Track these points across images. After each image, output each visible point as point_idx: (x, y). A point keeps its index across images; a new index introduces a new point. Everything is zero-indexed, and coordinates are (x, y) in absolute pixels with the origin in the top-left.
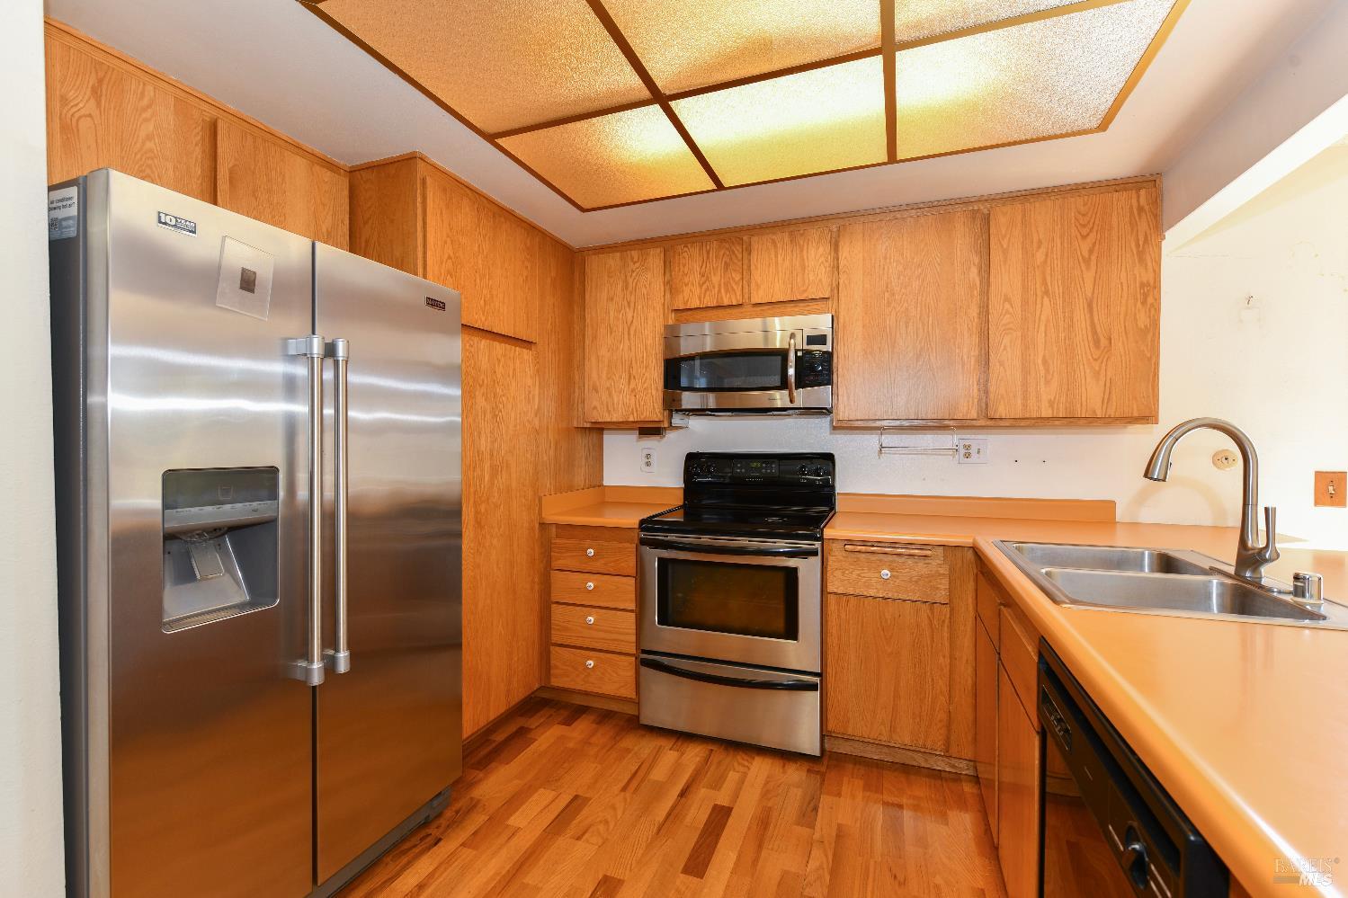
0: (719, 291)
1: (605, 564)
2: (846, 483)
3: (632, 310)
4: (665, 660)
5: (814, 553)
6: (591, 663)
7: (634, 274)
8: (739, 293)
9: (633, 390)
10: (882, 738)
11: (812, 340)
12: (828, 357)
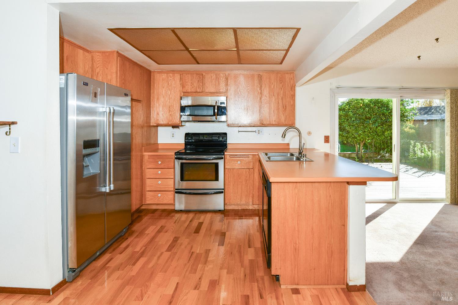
0: (196, 88)
1: (164, 166)
2: (230, 140)
3: (170, 91)
4: (183, 191)
5: (222, 158)
6: (159, 195)
7: (171, 81)
8: (202, 89)
9: (170, 115)
10: (238, 203)
11: (221, 103)
12: (225, 108)
